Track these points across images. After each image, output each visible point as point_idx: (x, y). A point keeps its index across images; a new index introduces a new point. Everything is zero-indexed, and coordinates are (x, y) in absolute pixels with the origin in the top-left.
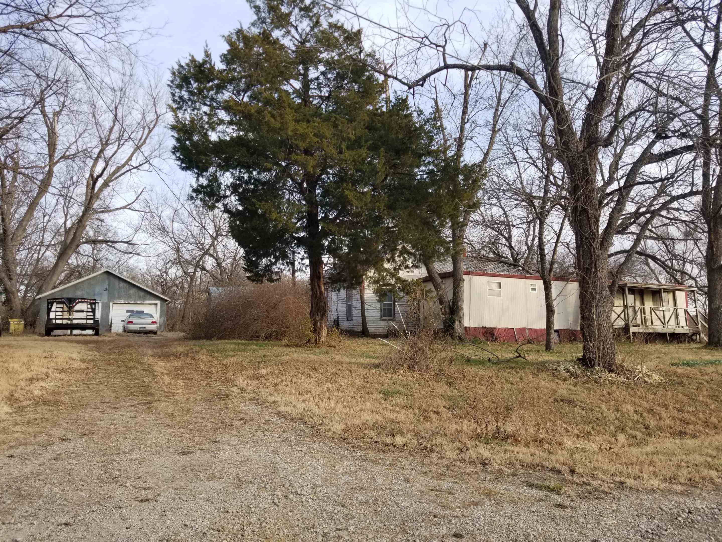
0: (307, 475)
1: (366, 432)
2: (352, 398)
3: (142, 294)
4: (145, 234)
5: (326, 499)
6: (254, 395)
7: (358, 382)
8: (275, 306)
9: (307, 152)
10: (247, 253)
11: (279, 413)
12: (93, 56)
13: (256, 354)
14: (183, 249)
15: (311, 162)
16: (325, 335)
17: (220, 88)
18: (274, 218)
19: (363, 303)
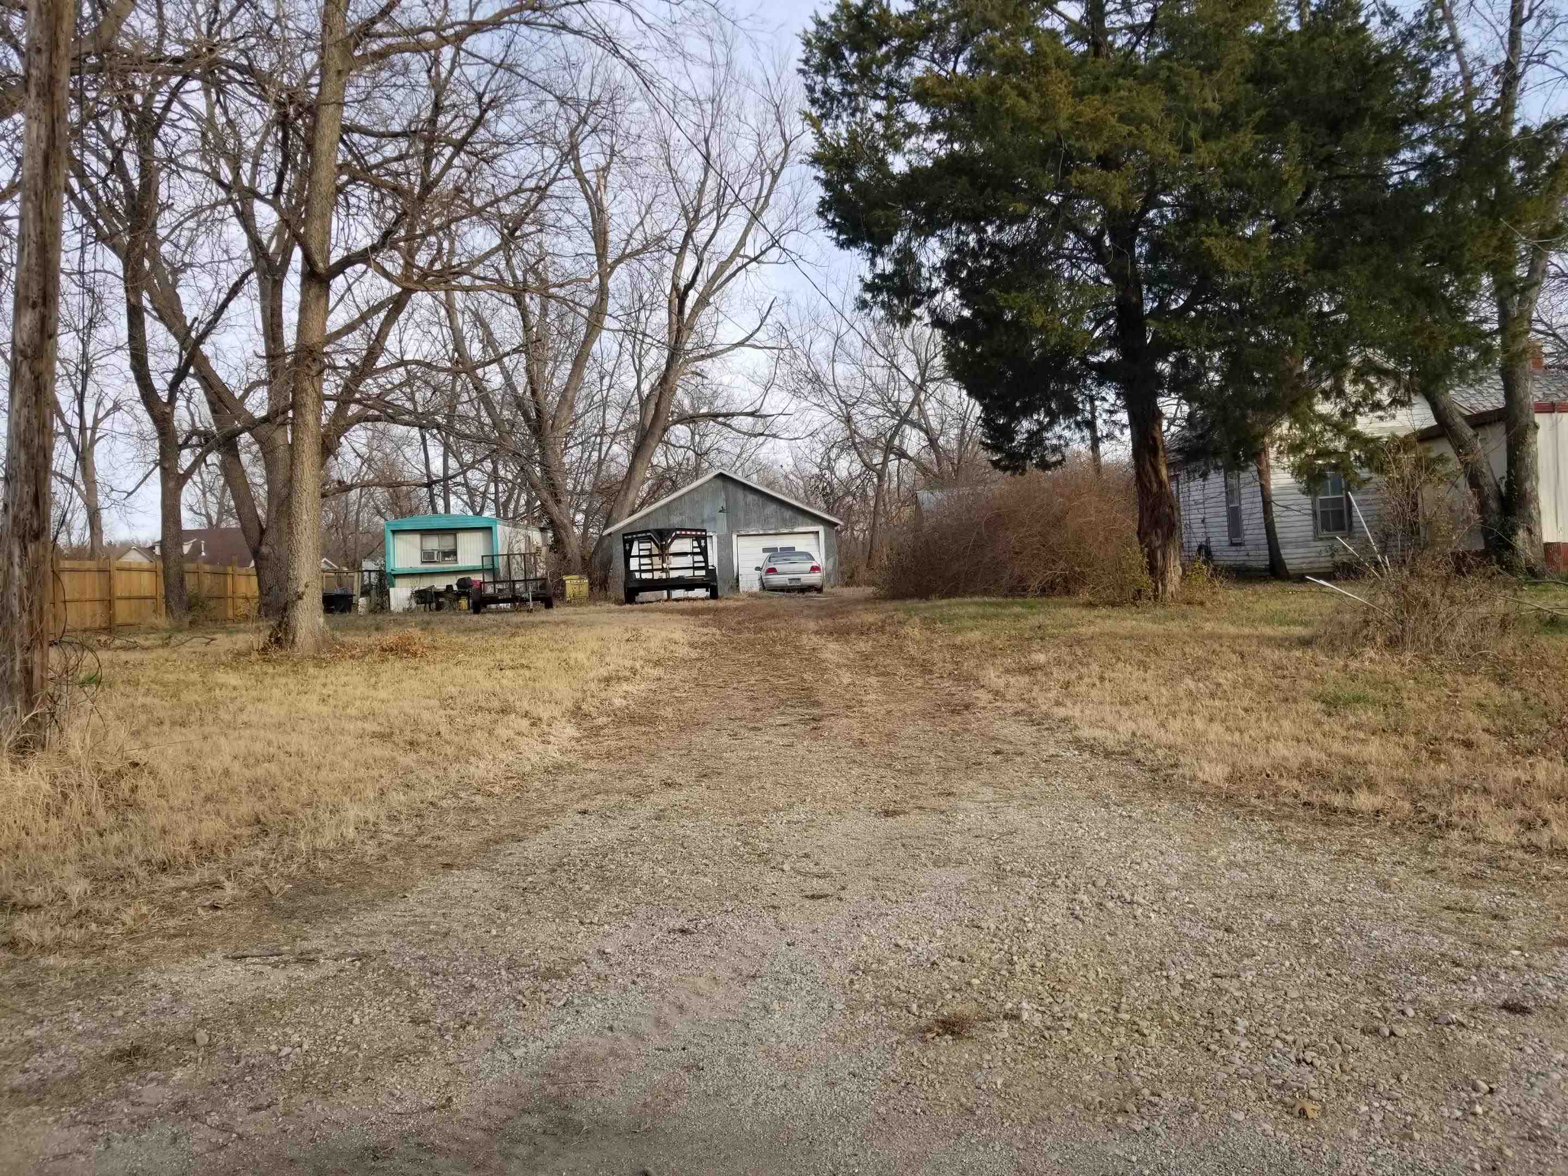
0: (1145, 864)
1: (1283, 783)
2: (1246, 710)
3: (788, 514)
4: (784, 394)
5: (1188, 915)
6: (1022, 705)
7: (1259, 676)
8: (1058, 522)
9: (1107, 162)
10: (986, 409)
11: (1077, 741)
12: (653, 39)
13: (1022, 624)
14: (860, 417)
15: (1118, 184)
16: (1176, 579)
17: (903, 55)
18: (1039, 324)
19: (1267, 503)
